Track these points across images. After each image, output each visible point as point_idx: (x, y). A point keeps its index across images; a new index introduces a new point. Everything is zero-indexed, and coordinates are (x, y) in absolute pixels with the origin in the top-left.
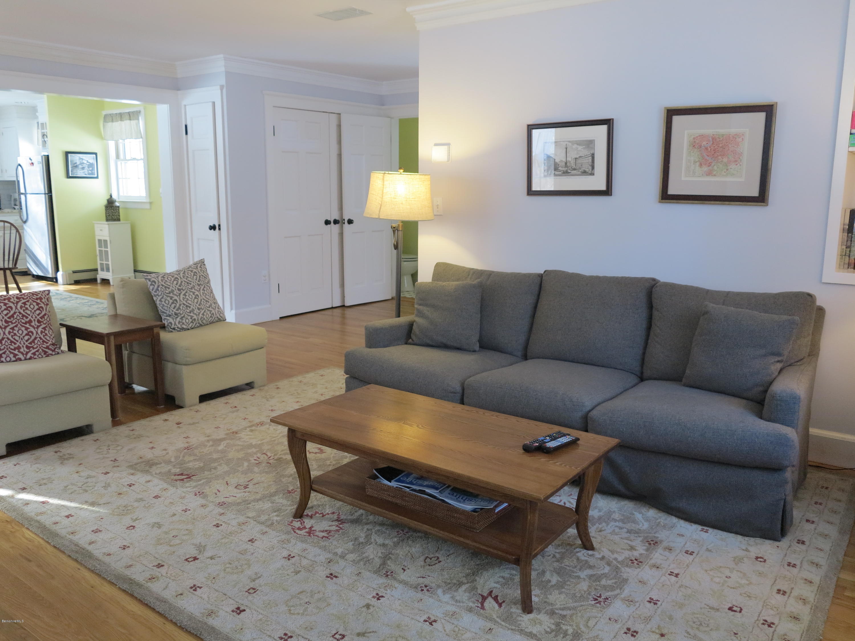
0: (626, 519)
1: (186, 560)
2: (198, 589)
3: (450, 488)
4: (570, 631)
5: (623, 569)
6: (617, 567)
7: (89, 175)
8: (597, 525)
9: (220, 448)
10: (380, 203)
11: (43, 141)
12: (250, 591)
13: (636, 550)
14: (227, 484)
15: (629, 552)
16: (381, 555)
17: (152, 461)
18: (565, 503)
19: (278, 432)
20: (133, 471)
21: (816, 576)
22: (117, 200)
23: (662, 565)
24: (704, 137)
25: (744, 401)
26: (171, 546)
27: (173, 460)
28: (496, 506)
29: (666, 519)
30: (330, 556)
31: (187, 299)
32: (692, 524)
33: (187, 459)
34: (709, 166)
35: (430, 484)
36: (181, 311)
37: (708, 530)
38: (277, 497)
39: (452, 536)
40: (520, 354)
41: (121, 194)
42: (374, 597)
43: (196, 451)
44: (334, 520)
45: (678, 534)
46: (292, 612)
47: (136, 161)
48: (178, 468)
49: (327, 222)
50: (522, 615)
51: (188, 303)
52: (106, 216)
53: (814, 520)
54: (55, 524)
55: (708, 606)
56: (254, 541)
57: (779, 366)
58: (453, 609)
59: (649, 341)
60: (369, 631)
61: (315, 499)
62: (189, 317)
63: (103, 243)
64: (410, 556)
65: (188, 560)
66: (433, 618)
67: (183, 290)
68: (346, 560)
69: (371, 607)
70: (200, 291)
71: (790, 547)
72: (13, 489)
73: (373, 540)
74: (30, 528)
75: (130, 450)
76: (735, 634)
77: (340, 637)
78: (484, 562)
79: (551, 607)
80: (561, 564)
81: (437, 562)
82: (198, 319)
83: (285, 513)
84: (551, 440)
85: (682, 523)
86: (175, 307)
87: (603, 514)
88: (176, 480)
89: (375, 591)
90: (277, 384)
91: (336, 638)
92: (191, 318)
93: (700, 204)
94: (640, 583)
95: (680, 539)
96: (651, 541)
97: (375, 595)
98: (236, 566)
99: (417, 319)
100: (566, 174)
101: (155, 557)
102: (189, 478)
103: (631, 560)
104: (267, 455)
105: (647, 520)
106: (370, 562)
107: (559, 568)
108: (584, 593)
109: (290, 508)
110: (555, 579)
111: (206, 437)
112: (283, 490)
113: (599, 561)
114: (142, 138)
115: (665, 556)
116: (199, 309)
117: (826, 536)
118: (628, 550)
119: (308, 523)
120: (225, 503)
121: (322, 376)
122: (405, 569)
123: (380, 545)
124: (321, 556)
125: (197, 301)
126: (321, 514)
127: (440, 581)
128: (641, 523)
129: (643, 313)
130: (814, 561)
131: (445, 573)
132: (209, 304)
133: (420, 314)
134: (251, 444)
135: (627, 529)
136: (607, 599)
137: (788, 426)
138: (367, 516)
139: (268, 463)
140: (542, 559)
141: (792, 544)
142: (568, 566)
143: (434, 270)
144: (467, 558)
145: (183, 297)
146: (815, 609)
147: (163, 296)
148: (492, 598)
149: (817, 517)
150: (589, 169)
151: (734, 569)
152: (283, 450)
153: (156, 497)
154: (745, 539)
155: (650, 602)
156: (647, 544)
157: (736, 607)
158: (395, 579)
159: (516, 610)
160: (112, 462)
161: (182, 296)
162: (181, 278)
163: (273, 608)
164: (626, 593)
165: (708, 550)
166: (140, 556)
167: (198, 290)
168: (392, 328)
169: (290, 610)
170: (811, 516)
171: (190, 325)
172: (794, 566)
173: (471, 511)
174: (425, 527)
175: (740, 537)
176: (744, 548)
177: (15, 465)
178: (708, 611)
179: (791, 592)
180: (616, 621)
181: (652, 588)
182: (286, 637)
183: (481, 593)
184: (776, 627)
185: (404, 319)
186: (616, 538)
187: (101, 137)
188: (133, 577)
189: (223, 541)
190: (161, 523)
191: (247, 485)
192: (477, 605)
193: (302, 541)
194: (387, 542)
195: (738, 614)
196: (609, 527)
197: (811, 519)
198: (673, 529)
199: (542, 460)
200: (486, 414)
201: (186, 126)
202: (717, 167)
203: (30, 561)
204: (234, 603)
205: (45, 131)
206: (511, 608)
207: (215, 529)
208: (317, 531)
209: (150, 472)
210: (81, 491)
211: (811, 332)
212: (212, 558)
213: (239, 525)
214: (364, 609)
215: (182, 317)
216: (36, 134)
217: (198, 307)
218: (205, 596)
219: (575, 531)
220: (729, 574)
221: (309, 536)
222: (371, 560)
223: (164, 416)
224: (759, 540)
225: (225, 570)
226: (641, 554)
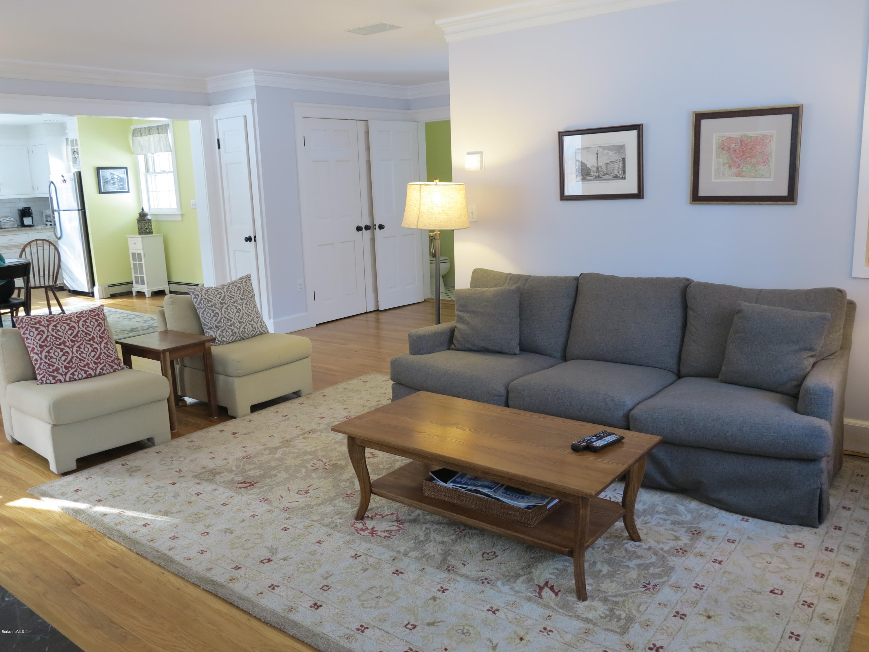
0: (670, 512)
1: (261, 562)
2: (276, 588)
3: (504, 487)
4: (623, 616)
5: (669, 558)
6: (663, 557)
7: (120, 189)
8: (642, 517)
9: (278, 455)
10: (418, 213)
11: (73, 158)
12: (324, 588)
13: (680, 540)
14: (289, 490)
15: (675, 543)
16: (441, 552)
17: (214, 471)
18: (610, 498)
19: (330, 439)
20: (198, 481)
21: (853, 560)
22: (149, 213)
23: (706, 554)
24: (732, 139)
25: (779, 396)
26: (245, 549)
27: (234, 469)
28: (548, 503)
29: (707, 511)
30: (394, 554)
31: (229, 313)
32: (734, 515)
33: (247, 467)
34: (738, 168)
35: (484, 484)
36: (222, 324)
37: (748, 519)
38: (337, 501)
39: (508, 531)
40: (559, 355)
41: (152, 207)
42: (439, 590)
43: (255, 460)
44: (393, 520)
45: (719, 524)
46: (365, 606)
47: (166, 174)
48: (240, 476)
49: (359, 229)
50: (577, 602)
51: (230, 317)
52: (139, 230)
53: (850, 507)
54: (134, 532)
55: (751, 589)
56: (321, 542)
57: (812, 360)
58: (513, 599)
59: (685, 339)
60: (437, 621)
61: (375, 501)
62: (230, 331)
63: (137, 256)
64: (469, 552)
65: (263, 561)
66: (495, 608)
67: (226, 304)
68: (409, 557)
69: (437, 600)
70: (242, 305)
71: (827, 533)
72: (89, 502)
73: (432, 538)
74: (111, 537)
75: (192, 461)
76: (777, 614)
77: (412, 627)
78: (538, 555)
79: (604, 595)
80: (610, 555)
81: (494, 556)
82: (239, 333)
83: (347, 515)
84: (598, 440)
85: (723, 513)
86: (216, 320)
87: (647, 507)
88: (240, 488)
89: (439, 585)
90: (323, 391)
91: (408, 628)
92: (232, 331)
93: (730, 204)
94: (686, 571)
95: (722, 529)
96: (695, 531)
97: (440, 589)
98: (308, 566)
99: (459, 325)
100: (599, 179)
101: (232, 560)
102: (252, 485)
103: (677, 550)
104: (322, 461)
105: (690, 511)
106: (432, 558)
107: (609, 559)
108: (633, 581)
109: (350, 511)
110: (605, 569)
111: (262, 445)
112: (342, 494)
113: (646, 552)
114: (171, 151)
115: (709, 545)
116: (240, 322)
117: (862, 521)
118: (672, 540)
119: (370, 524)
120: (290, 508)
121: (365, 382)
122: (465, 564)
123: (440, 543)
124: (386, 554)
125: (239, 315)
126: (380, 515)
127: (498, 574)
128: (684, 515)
129: (679, 313)
130: (850, 546)
131: (503, 567)
132: (251, 318)
133: (461, 320)
134: (306, 451)
135: (671, 520)
136: (656, 585)
137: (822, 418)
138: (424, 516)
139: (324, 469)
140: (592, 551)
141: (829, 530)
142: (618, 557)
143: (472, 276)
144: (522, 552)
145: (225, 311)
146: (852, 590)
147: (205, 309)
148: (548, 588)
149: (853, 504)
150: (620, 173)
151: (774, 555)
152: (337, 456)
153: (224, 504)
154: (784, 527)
155: (696, 587)
156: (691, 534)
157: (778, 589)
158: (457, 573)
159: (572, 598)
160: (177, 473)
161: (223, 309)
162: (224, 292)
163: (347, 603)
164: (673, 580)
165: (749, 538)
166: (218, 559)
167: (241, 304)
168: (435, 335)
169: (363, 604)
170: (847, 503)
171: (231, 338)
172: (832, 550)
173: (525, 508)
174: (483, 525)
175: (779, 525)
176: (783, 535)
177: (87, 479)
178: (752, 595)
179: (829, 575)
180: (665, 605)
181: (697, 575)
182: (363, 629)
183: (537, 584)
184: (816, 606)
185: (445, 326)
186: (661, 529)
187: (131, 152)
188: (215, 578)
189: (293, 543)
190: (232, 529)
191: (308, 490)
192: (534, 594)
193: (366, 541)
194: (445, 539)
195: (779, 597)
196: (654, 519)
197: (847, 506)
198: (715, 519)
199: (589, 459)
200: (534, 416)
201: (218, 140)
202: (746, 169)
203: (117, 567)
204: (311, 599)
205: (75, 147)
206: (567, 596)
207: (283, 532)
208: (379, 531)
209: (214, 481)
210: (153, 502)
211: (842, 326)
212: (285, 559)
213: (306, 528)
214: (431, 601)
215: (223, 330)
216: (66, 151)
217: (239, 321)
218: (283, 594)
219: (622, 524)
220: (769, 560)
221: (372, 536)
222: (433, 557)
223: (220, 426)
224: (797, 527)
225: (298, 570)
226: (685, 544)
